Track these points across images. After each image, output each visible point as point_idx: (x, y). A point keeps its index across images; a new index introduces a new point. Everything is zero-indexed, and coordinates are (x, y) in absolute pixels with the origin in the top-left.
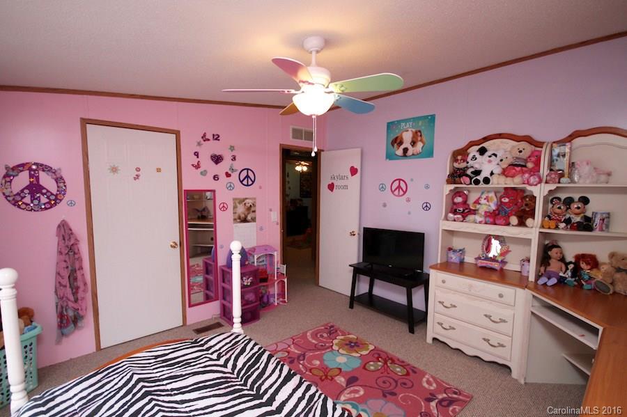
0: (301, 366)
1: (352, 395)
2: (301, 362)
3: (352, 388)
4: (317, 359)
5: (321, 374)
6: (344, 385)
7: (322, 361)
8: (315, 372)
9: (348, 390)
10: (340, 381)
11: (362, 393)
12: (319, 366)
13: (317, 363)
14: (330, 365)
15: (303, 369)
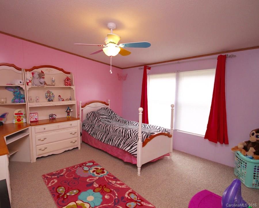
0: (117, 195)
1: (93, 178)
2: (116, 198)
3: (92, 181)
4: (106, 199)
5: (105, 189)
6: (95, 183)
7: (103, 198)
8: (108, 190)
9: (93, 181)
10: (96, 185)
11: (88, 179)
12: (105, 195)
13: (106, 197)
14: (99, 195)
15: (115, 192)
